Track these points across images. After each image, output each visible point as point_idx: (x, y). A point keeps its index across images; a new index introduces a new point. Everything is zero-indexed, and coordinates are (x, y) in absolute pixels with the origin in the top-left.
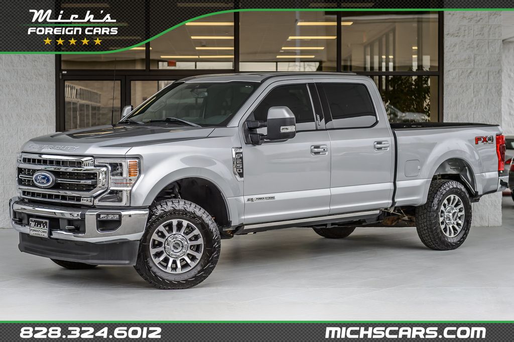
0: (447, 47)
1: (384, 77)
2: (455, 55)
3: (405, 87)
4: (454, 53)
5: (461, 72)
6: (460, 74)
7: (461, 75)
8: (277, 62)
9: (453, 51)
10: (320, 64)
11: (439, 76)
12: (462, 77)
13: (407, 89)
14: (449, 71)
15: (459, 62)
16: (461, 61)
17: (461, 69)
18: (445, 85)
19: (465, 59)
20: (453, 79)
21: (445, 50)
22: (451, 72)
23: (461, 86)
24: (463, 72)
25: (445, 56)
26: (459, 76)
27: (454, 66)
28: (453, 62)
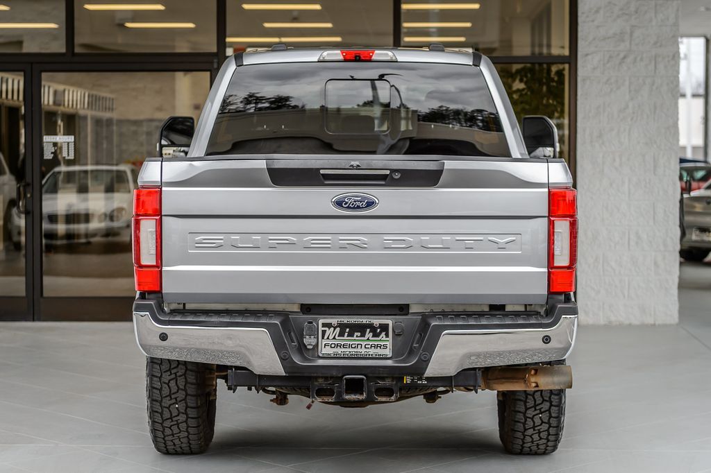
0: (583, 13)
2: (598, 27)
4: (596, 23)
6: (606, 61)
7: (608, 61)
9: (593, 21)
11: (569, 64)
12: (608, 65)
14: (587, 55)
15: (604, 39)
16: (609, 38)
17: (608, 51)
18: (579, 79)
19: (615, 34)
20: (594, 69)
21: (580, 20)
22: (590, 57)
23: (608, 80)
24: (611, 57)
25: (580, 29)
26: (604, 65)
27: (596, 47)
28: (594, 39)
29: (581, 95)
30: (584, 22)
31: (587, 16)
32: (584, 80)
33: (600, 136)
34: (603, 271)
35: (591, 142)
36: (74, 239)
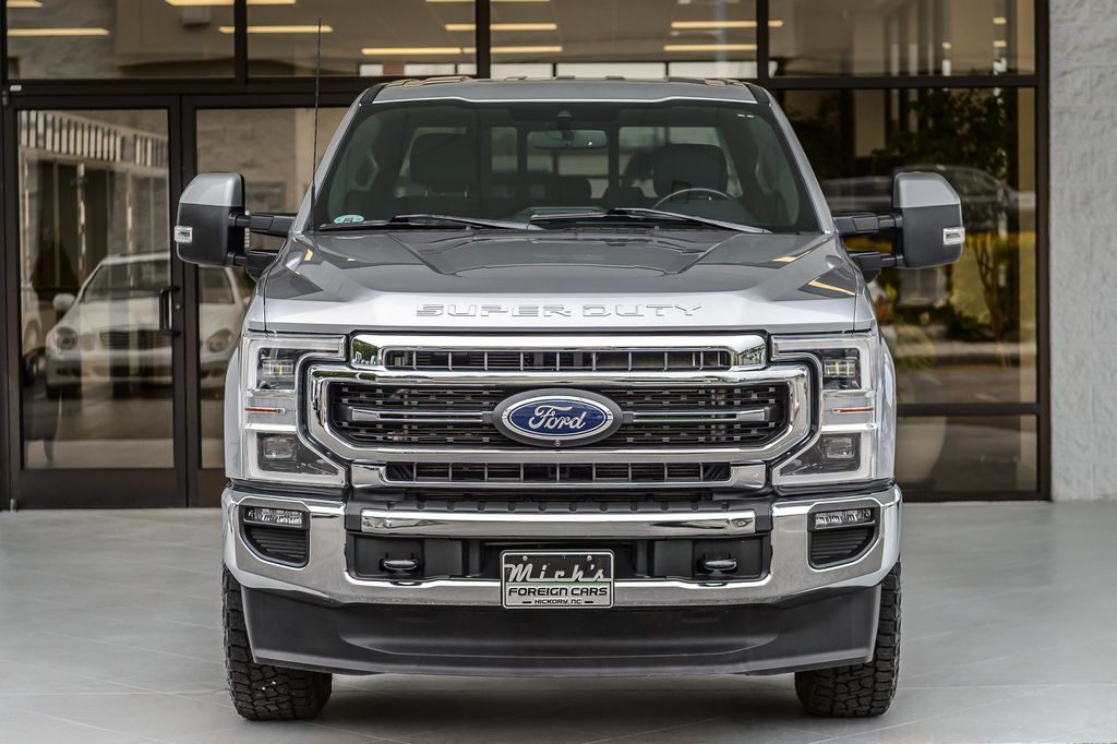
0: (1058, 7)
1: (895, 92)
2: (1081, 29)
3: (961, 123)
4: (1079, 23)
5: (1096, 78)
6: (1094, 83)
7: (1097, 85)
8: (667, 63)
9: (1074, 20)
10: (779, 66)
11: (1036, 88)
12: (1098, 90)
13: (967, 126)
14: (1064, 73)
15: (1092, 47)
16: (1100, 46)
17: (1098, 67)
18: (1053, 112)
19: (1108, 41)
20: (1076, 95)
21: (1053, 18)
22: (1069, 77)
23: (1097, 114)
24: (1102, 76)
25: (1053, 31)
26: (1092, 88)
27: (1078, 60)
28: (1076, 48)
29: (1056, 137)
30: (1060, 21)
31: (1064, 13)
32: (1060, 113)
33: (1087, 202)
34: (1094, 414)
35: (1073, 211)
36: (152, 375)
